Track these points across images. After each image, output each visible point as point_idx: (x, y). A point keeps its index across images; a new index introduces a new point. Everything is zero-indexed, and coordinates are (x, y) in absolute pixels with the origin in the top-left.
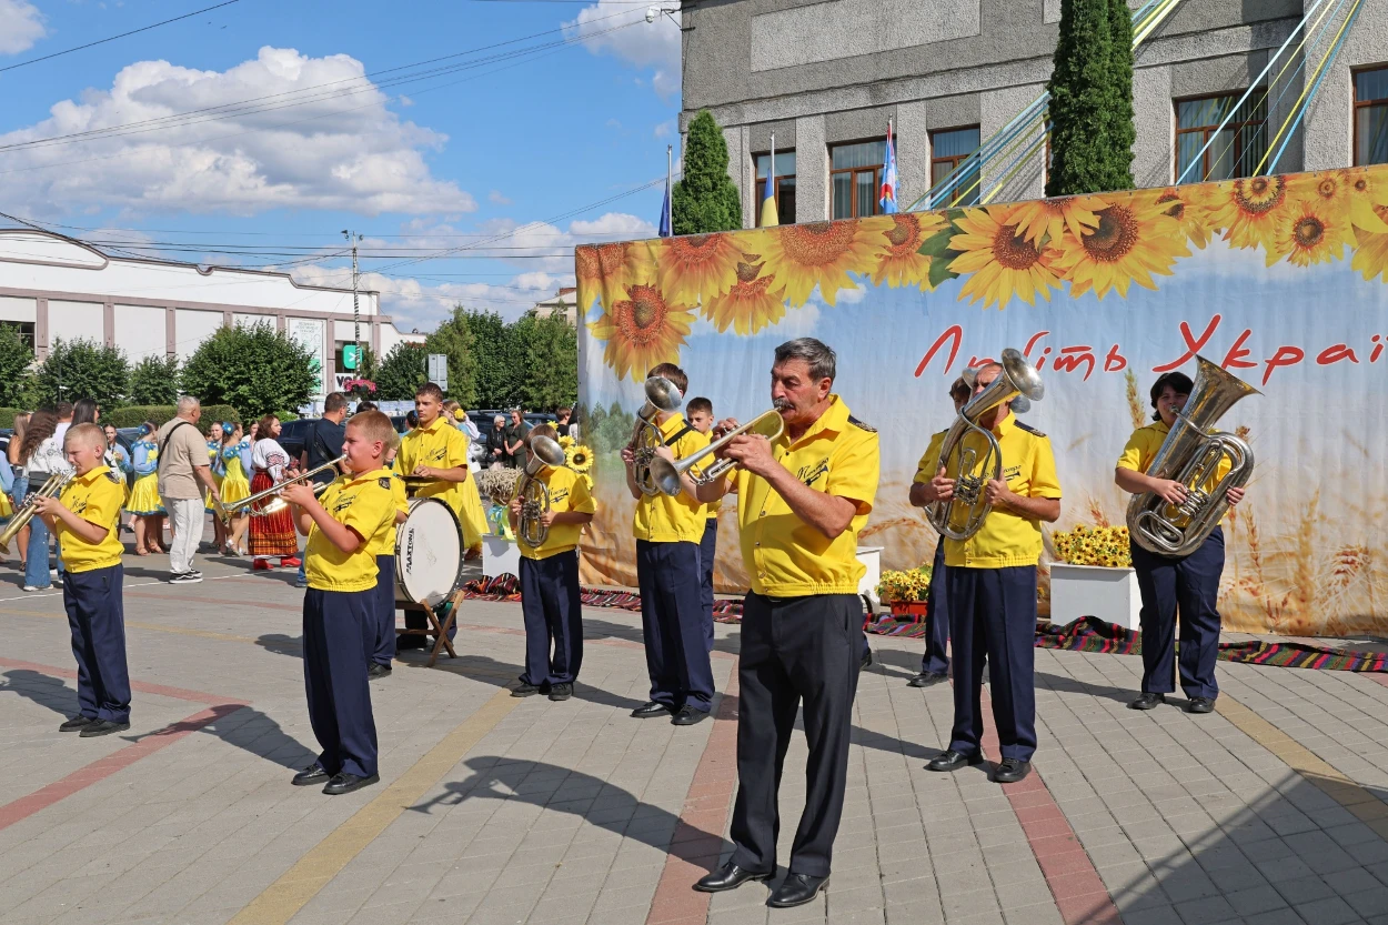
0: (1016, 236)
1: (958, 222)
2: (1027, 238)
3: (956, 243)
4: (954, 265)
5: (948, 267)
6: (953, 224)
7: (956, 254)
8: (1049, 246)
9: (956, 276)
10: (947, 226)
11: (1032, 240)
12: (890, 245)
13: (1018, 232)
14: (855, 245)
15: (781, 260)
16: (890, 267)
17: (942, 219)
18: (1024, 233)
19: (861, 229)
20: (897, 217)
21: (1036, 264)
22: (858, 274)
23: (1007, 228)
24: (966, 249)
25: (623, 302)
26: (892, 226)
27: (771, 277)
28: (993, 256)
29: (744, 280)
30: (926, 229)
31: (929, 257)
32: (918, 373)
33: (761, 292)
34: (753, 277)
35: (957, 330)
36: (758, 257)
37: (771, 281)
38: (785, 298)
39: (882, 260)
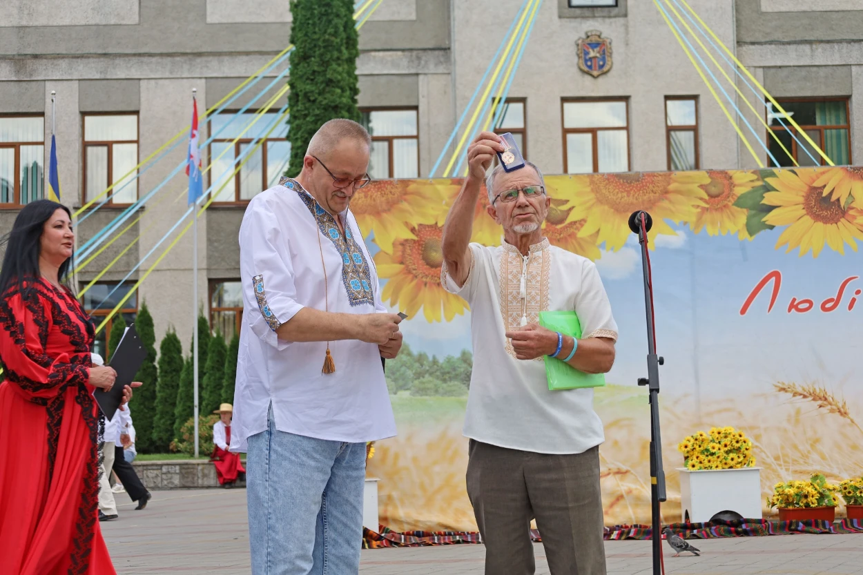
0: (824, 195)
1: (770, 180)
2: (834, 198)
3: (769, 199)
4: (770, 218)
5: (764, 219)
6: (766, 182)
7: (770, 208)
8: (853, 205)
9: (772, 227)
10: (760, 183)
11: (838, 200)
12: (706, 197)
13: (825, 192)
14: (670, 196)
15: (593, 205)
16: (707, 216)
17: (755, 177)
18: (831, 193)
19: (675, 181)
20: (711, 172)
21: (843, 220)
22: (677, 221)
23: (815, 188)
24: (778, 204)
25: (406, 240)
26: (707, 181)
27: (582, 222)
28: (804, 212)
29: (553, 223)
30: (740, 185)
31: (745, 210)
32: (743, 311)
33: (573, 235)
34: (562, 221)
35: (776, 275)
36: (567, 201)
37: (582, 225)
38: (599, 241)
39: (699, 210)
